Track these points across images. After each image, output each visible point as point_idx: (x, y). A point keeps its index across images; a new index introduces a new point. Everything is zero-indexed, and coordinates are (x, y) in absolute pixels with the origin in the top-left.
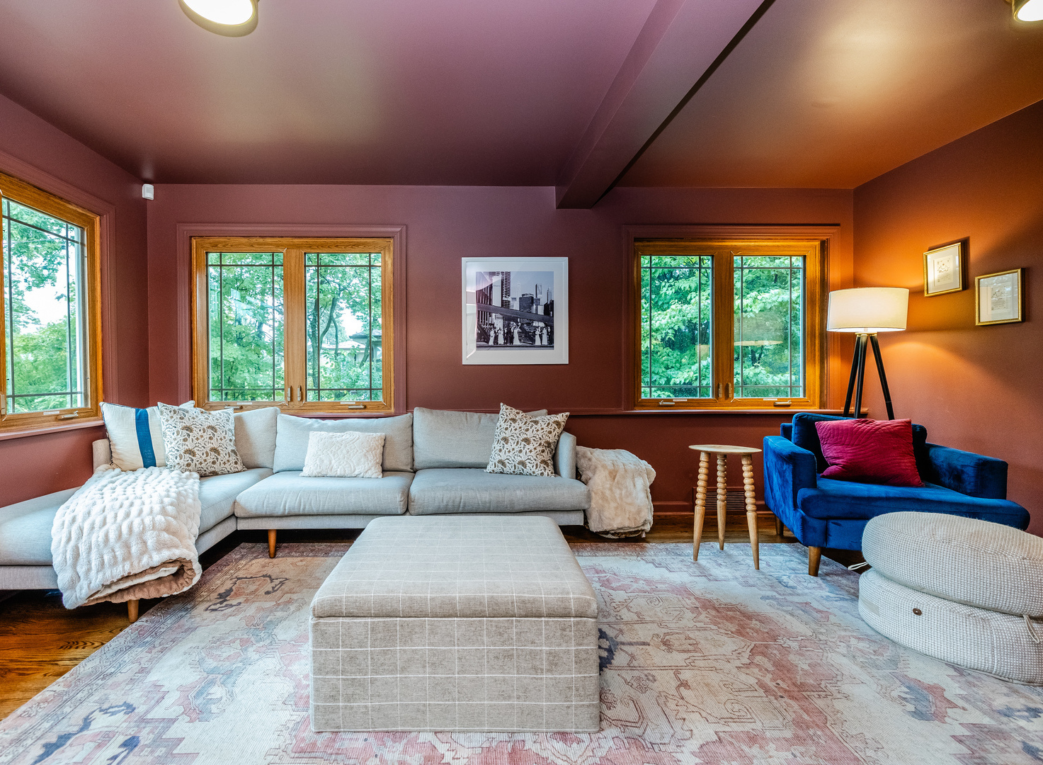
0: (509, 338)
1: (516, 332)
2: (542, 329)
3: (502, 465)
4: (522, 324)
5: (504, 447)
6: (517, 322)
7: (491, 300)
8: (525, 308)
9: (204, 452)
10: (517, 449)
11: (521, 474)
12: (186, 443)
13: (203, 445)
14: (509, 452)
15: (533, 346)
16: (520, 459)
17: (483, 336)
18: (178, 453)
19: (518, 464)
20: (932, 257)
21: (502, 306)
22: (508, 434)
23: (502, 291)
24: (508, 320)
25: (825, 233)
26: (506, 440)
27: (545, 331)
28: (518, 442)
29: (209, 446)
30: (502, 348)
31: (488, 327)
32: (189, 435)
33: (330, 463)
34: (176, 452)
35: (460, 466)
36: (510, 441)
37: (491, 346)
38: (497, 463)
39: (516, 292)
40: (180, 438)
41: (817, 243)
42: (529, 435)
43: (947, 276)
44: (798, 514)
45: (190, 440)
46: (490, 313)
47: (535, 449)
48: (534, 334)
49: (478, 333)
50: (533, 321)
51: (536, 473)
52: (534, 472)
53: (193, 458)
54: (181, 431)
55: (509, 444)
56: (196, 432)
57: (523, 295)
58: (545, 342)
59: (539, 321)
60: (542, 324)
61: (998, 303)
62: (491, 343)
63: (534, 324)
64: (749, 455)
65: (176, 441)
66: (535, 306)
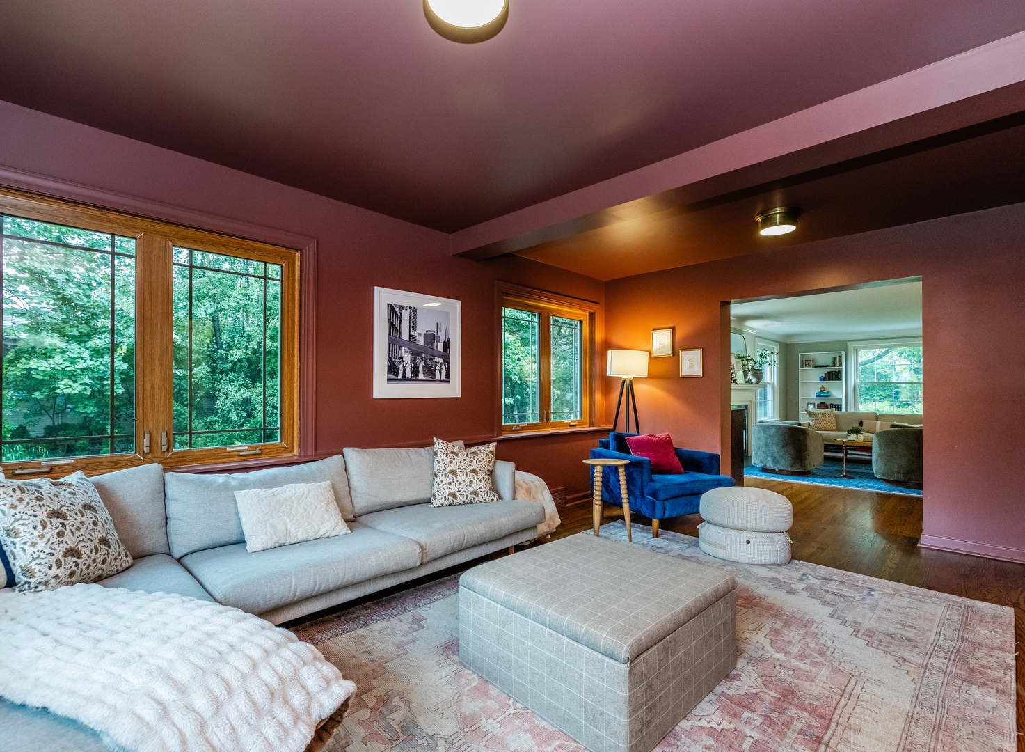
0: (415, 372)
1: (421, 366)
2: (441, 364)
3: (453, 497)
4: (426, 359)
5: (453, 480)
6: (422, 357)
7: (400, 333)
8: (428, 344)
9: (92, 547)
10: (467, 480)
11: (471, 503)
12: (64, 539)
13: (89, 537)
14: (460, 484)
15: (434, 380)
16: (471, 489)
17: (392, 369)
18: (53, 559)
19: (471, 494)
20: (656, 334)
21: (410, 340)
22: (454, 466)
23: (410, 325)
24: (415, 353)
25: (593, 308)
26: (453, 473)
27: (443, 367)
28: (466, 474)
29: (97, 536)
30: (410, 382)
31: (397, 360)
32: (64, 525)
33: (286, 528)
34: (49, 557)
35: (399, 505)
36: (459, 473)
37: (400, 380)
38: (447, 497)
39: (423, 327)
40: (50, 533)
41: (588, 313)
42: (474, 466)
43: (663, 347)
44: (647, 500)
45: (68, 532)
46: (399, 347)
47: (483, 478)
48: (435, 370)
49: (388, 367)
50: (434, 356)
51: (487, 500)
52: (485, 500)
53: (79, 561)
54: (48, 521)
55: (458, 476)
56: (73, 520)
57: (427, 331)
58: (444, 378)
59: (439, 357)
60: (441, 360)
61: (691, 365)
62: (400, 376)
63: (435, 360)
64: (621, 465)
65: (45, 540)
66: (436, 343)
